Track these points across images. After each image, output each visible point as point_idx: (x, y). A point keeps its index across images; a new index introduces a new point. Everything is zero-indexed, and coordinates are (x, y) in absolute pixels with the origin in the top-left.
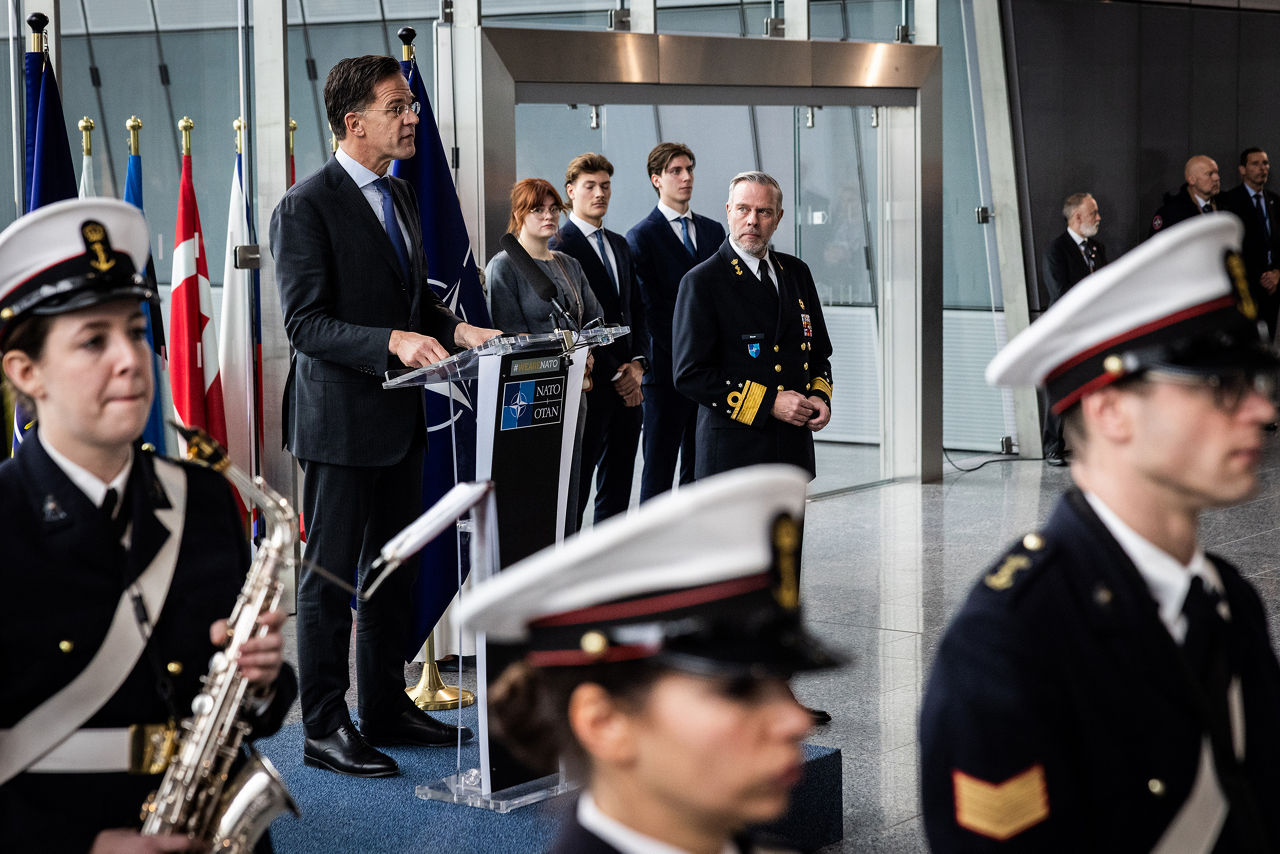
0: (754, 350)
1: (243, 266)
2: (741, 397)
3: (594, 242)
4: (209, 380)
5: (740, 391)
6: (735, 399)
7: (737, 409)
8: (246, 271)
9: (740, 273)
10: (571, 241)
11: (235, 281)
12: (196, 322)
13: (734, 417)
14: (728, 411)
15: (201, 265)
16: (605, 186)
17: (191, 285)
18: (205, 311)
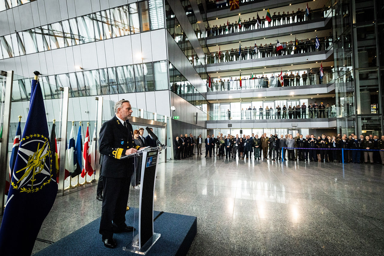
0: (122, 142)
1: (95, 140)
2: (116, 152)
3: (141, 138)
4: (89, 154)
5: (116, 150)
6: (115, 153)
7: (116, 155)
8: (95, 141)
9: (119, 124)
10: (139, 138)
11: (94, 142)
12: (87, 147)
13: (115, 158)
14: (114, 156)
15: (89, 140)
16: (143, 131)
17: (87, 143)
18: (89, 146)
